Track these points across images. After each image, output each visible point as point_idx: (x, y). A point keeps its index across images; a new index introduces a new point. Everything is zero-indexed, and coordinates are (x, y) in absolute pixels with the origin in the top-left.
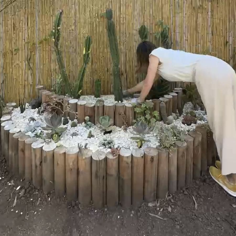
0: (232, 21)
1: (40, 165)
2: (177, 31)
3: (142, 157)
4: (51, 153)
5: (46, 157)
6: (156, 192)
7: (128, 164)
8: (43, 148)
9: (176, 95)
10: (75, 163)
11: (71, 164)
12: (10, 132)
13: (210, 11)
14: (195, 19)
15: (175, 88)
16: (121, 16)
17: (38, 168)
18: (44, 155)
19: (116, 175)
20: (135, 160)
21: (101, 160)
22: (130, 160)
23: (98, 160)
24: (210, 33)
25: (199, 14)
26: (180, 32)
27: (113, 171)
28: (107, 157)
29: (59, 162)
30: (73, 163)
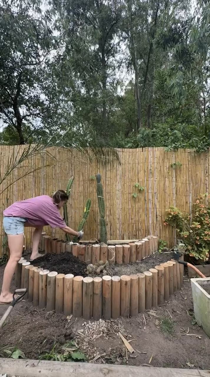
0: (191, 184)
1: (45, 288)
2: (150, 191)
3: (119, 281)
4: (54, 278)
5: (50, 281)
6: (129, 309)
7: (109, 286)
8: (48, 275)
9: (148, 240)
10: (71, 285)
11: (68, 286)
12: (23, 264)
13: (174, 177)
14: (163, 182)
15: (148, 235)
16: (107, 180)
17: (44, 291)
18: (48, 280)
19: (100, 295)
20: (114, 283)
21: (90, 283)
22: (110, 284)
23: (88, 282)
24: (175, 193)
25: (166, 179)
26: (152, 192)
27: (98, 291)
28: (94, 281)
29: (59, 285)
30: (69, 284)
